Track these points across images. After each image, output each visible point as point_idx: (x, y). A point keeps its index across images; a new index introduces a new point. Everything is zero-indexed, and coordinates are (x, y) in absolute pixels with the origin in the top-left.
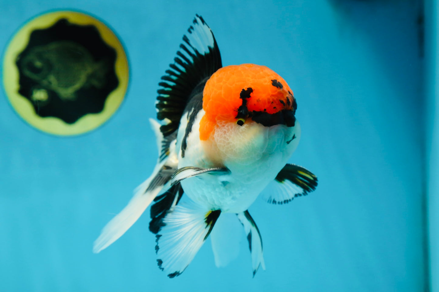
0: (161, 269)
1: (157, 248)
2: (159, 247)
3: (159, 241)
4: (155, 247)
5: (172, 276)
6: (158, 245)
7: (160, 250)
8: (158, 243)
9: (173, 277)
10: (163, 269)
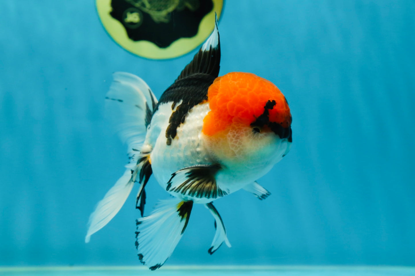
0: (142, 262)
1: (137, 244)
2: (139, 243)
3: (138, 237)
4: (135, 242)
5: (153, 268)
6: (138, 241)
7: (139, 245)
8: (137, 239)
9: (154, 270)
10: (144, 263)
